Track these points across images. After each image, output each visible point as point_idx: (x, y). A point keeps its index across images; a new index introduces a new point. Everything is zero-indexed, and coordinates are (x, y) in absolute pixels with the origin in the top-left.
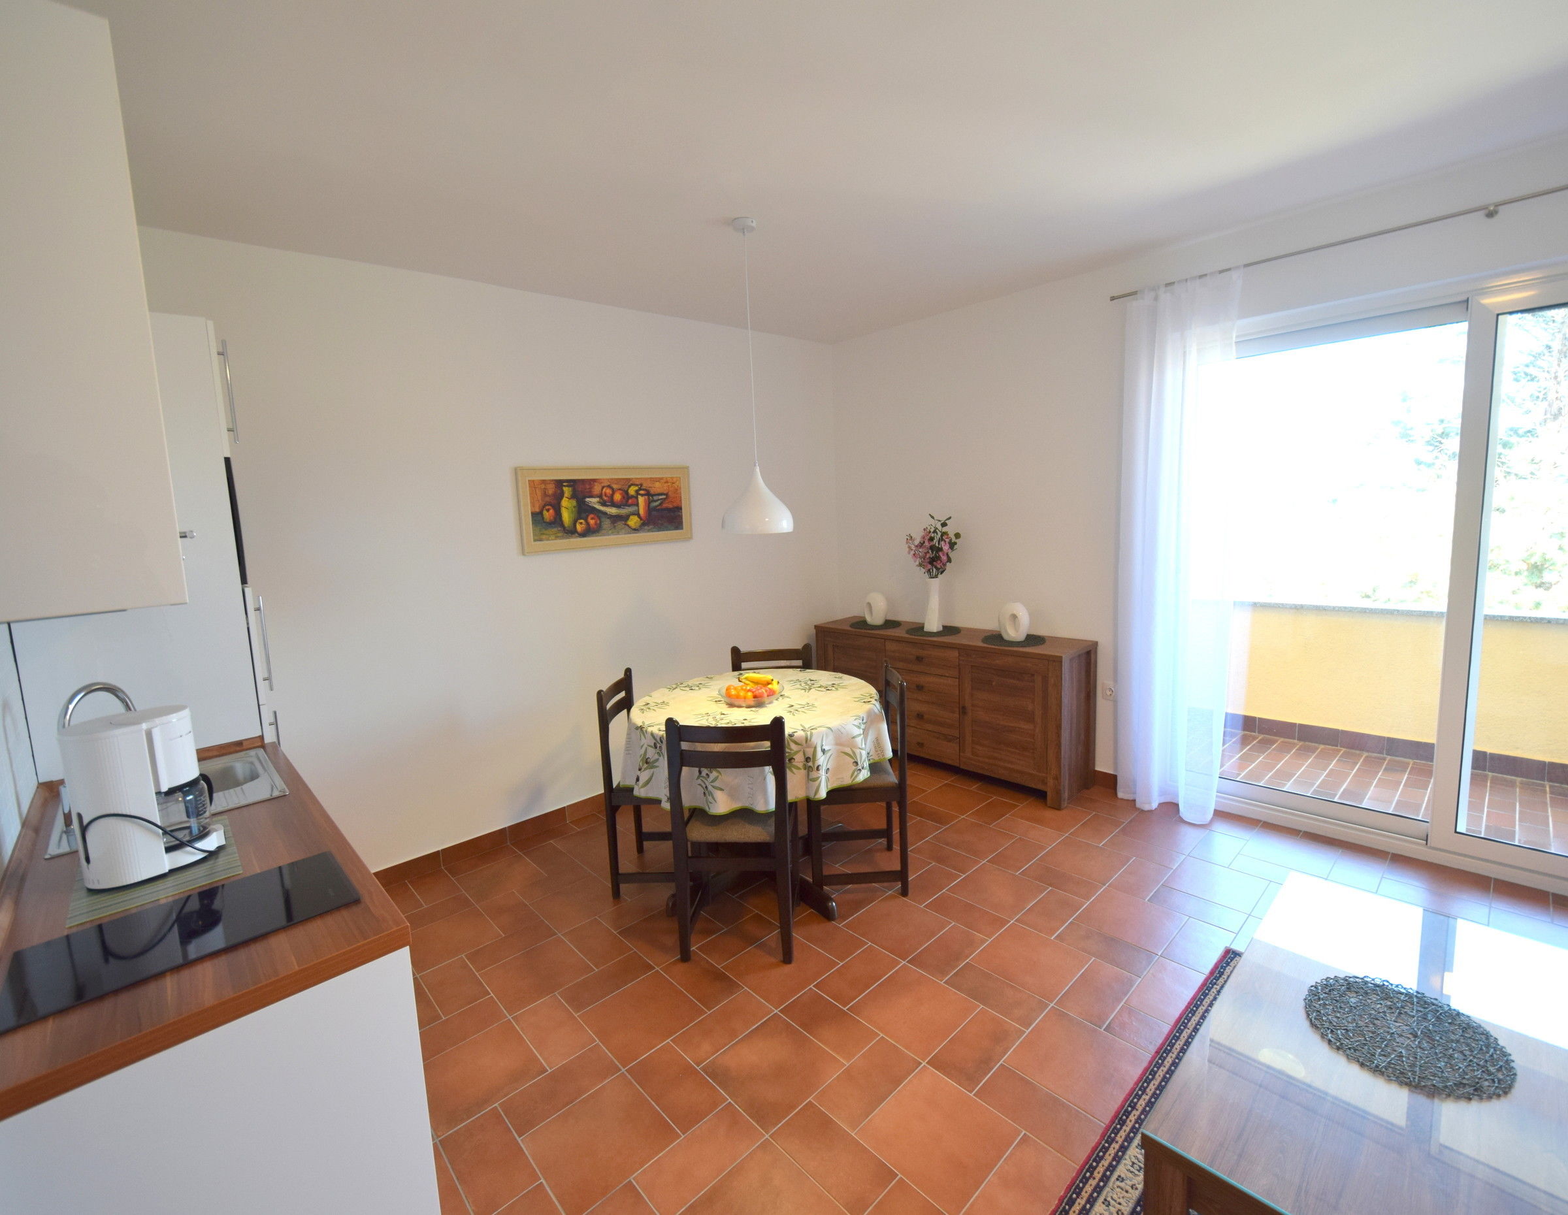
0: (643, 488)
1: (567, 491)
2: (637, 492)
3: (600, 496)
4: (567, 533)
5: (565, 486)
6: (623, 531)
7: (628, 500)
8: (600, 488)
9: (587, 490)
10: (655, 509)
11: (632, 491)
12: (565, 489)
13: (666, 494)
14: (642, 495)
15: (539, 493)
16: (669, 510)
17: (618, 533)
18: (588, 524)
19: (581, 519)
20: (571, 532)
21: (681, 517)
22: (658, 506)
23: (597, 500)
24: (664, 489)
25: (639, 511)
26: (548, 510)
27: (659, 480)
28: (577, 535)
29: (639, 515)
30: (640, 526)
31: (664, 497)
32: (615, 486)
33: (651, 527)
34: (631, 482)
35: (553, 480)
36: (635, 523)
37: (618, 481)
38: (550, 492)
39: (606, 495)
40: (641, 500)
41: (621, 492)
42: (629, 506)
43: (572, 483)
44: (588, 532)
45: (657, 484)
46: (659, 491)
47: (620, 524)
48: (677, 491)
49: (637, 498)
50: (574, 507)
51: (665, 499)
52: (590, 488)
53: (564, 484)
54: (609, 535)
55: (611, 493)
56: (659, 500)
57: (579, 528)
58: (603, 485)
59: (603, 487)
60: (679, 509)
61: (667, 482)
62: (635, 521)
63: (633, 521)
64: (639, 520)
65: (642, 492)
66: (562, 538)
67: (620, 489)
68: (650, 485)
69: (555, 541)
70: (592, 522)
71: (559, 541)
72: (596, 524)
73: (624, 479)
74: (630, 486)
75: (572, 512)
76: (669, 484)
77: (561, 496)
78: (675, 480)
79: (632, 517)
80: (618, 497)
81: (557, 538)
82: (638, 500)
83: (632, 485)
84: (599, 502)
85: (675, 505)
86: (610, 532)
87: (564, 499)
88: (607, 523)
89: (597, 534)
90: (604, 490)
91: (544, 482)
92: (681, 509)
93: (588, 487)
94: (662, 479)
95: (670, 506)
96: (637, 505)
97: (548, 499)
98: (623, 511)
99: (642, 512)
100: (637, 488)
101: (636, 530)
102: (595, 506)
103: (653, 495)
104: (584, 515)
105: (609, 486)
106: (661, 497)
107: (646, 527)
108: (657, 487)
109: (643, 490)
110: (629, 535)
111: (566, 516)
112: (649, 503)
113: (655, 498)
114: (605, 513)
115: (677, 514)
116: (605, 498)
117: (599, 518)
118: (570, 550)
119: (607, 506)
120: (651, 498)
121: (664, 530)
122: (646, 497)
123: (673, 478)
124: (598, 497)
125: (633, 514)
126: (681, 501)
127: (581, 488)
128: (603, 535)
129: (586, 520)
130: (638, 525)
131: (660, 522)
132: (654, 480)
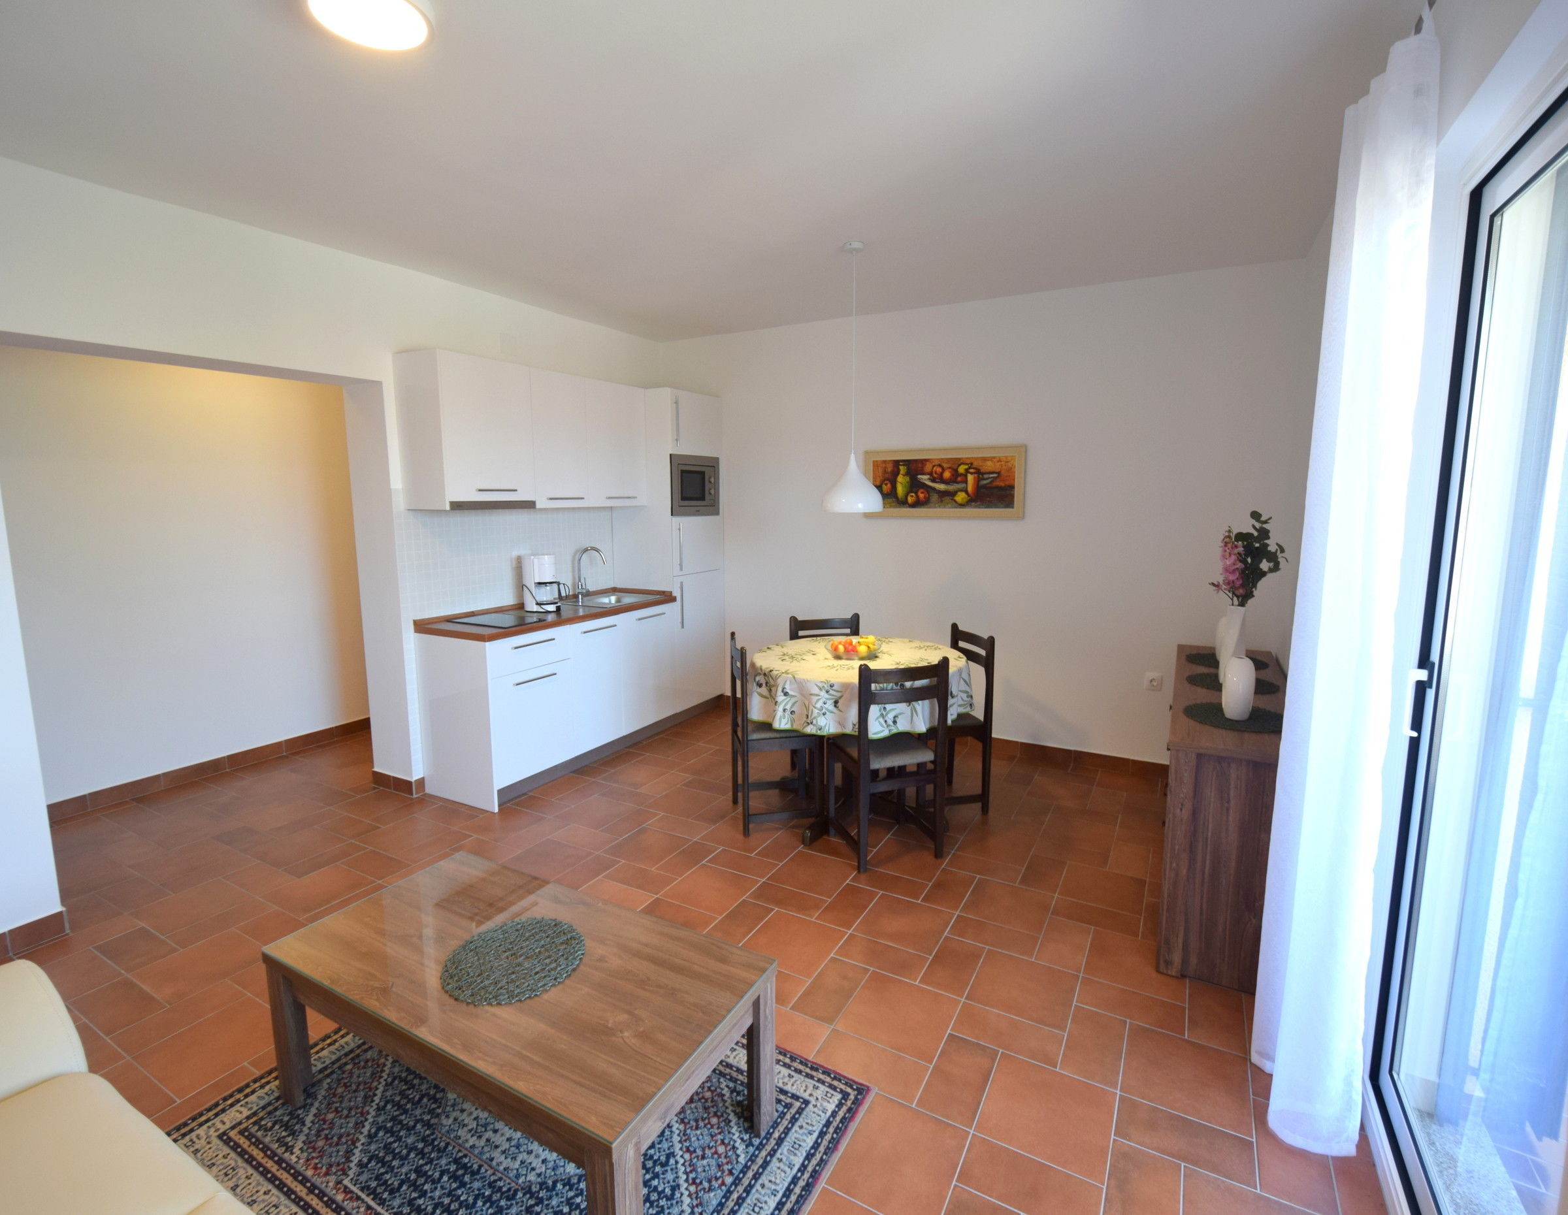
0: (974, 466)
1: (903, 469)
2: (967, 470)
3: (931, 474)
4: (900, 504)
5: (901, 465)
6: (949, 505)
7: (956, 477)
8: (931, 467)
9: (920, 469)
10: (984, 487)
11: (962, 469)
12: (901, 468)
13: (999, 473)
14: (971, 473)
15: (881, 470)
16: (1000, 488)
17: (945, 507)
18: (917, 497)
19: (912, 492)
20: (903, 503)
21: (1013, 496)
22: (988, 484)
23: (928, 477)
24: (996, 467)
25: (967, 488)
26: (886, 484)
27: (991, 459)
28: (907, 505)
29: (966, 492)
30: (967, 502)
31: (995, 475)
32: (945, 466)
33: (978, 503)
34: (961, 461)
35: (891, 461)
36: (962, 499)
37: (949, 460)
38: (889, 470)
39: (936, 473)
40: (970, 478)
41: (950, 470)
42: (957, 483)
43: (907, 463)
44: (918, 504)
45: (989, 463)
46: (990, 469)
47: (947, 499)
48: (1011, 470)
49: (966, 476)
50: (908, 483)
51: (997, 477)
52: (922, 467)
53: (901, 463)
54: (935, 507)
55: (941, 471)
56: (989, 478)
57: (910, 500)
58: (934, 464)
59: (934, 466)
60: (1012, 487)
61: (1000, 461)
62: (962, 497)
63: (961, 497)
64: (966, 496)
65: (972, 470)
66: (895, 507)
67: (950, 468)
68: (981, 464)
69: (889, 509)
70: (921, 496)
71: (892, 509)
72: (925, 497)
73: (954, 459)
74: (959, 465)
75: (905, 486)
76: (1003, 463)
77: (896, 473)
78: (1009, 458)
79: (959, 493)
80: (947, 475)
81: (891, 507)
82: (967, 478)
83: (962, 464)
84: (929, 479)
85: (1007, 483)
86: (937, 505)
87: (900, 475)
88: (935, 497)
89: (925, 507)
90: (935, 468)
91: (885, 462)
92: (1014, 488)
93: (920, 465)
94: (994, 458)
95: (1002, 484)
96: (966, 482)
97: (887, 476)
98: (951, 488)
99: (970, 489)
100: (967, 467)
101: (962, 505)
102: (925, 482)
103: (983, 474)
104: (915, 489)
105: (940, 465)
106: (992, 476)
107: (973, 504)
108: (989, 466)
109: (973, 468)
110: (953, 510)
111: (900, 490)
112: (978, 480)
113: (986, 476)
114: (934, 489)
115: (1008, 492)
116: (935, 475)
117: (928, 493)
118: (901, 517)
119: (936, 482)
120: (981, 476)
121: (992, 508)
122: (976, 475)
123: (1006, 457)
124: (928, 474)
125: (961, 490)
126: (1014, 480)
127: (914, 467)
128: (930, 507)
129: (916, 493)
130: (965, 500)
131: (988, 499)
132: (985, 459)
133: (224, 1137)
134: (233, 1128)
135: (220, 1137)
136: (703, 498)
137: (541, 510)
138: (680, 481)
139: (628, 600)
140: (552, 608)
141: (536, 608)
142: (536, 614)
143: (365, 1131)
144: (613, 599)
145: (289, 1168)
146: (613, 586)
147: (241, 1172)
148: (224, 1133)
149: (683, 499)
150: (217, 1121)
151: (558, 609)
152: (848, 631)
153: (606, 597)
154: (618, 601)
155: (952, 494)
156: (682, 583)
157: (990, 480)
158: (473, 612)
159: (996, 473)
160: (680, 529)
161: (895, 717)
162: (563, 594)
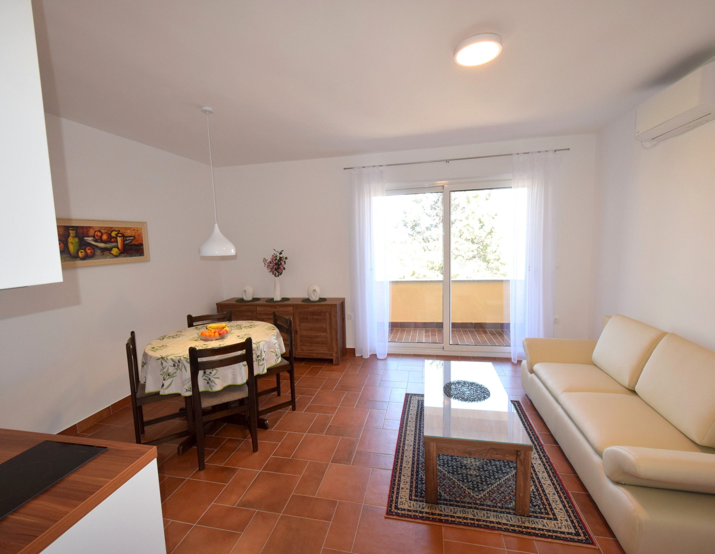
0: (120, 232)
1: (72, 233)
2: (116, 235)
3: (94, 236)
4: (72, 258)
5: (71, 230)
6: (109, 257)
7: (112, 240)
8: (94, 232)
9: (86, 233)
10: (127, 244)
11: (114, 234)
12: (71, 232)
13: (134, 237)
14: (120, 237)
16: (136, 245)
17: (106, 258)
18: (86, 252)
19: (81, 250)
20: (76, 257)
21: (143, 249)
22: (129, 243)
23: (91, 238)
24: (133, 233)
25: (118, 245)
27: (129, 229)
28: (79, 259)
29: (118, 248)
30: (119, 254)
31: (132, 238)
32: (103, 231)
33: (126, 254)
34: (113, 229)
35: (62, 226)
36: (116, 252)
37: (104, 228)
38: (61, 233)
39: (97, 236)
40: (119, 239)
41: (107, 234)
42: (112, 242)
43: (76, 228)
44: (86, 257)
45: (128, 231)
46: (129, 235)
47: (107, 253)
48: (140, 235)
49: (116, 238)
50: (77, 242)
51: (133, 239)
52: (88, 231)
53: (70, 229)
54: (100, 259)
55: (100, 234)
57: (80, 255)
58: (95, 230)
59: (95, 231)
60: (142, 245)
61: (134, 230)
63: (115, 251)
64: (118, 250)
65: (119, 235)
66: (69, 260)
67: (106, 233)
68: (124, 231)
69: (65, 262)
70: (89, 251)
71: (67, 263)
72: (91, 252)
73: (108, 227)
74: (112, 232)
75: (75, 245)
77: (68, 236)
78: (139, 229)
79: (114, 249)
80: (105, 237)
81: (66, 260)
82: (117, 240)
83: (113, 231)
84: (93, 240)
85: (139, 242)
86: (101, 257)
87: (70, 237)
88: (98, 252)
89: (92, 259)
90: (96, 233)
92: (143, 245)
93: (85, 230)
94: (131, 228)
95: (137, 243)
96: (117, 242)
98: (108, 245)
99: (120, 246)
100: (116, 233)
101: (116, 256)
102: (91, 242)
103: (126, 237)
104: (83, 247)
105: (99, 231)
106: (131, 238)
107: (122, 255)
108: (128, 233)
110: (112, 259)
111: (73, 248)
112: (124, 241)
113: (128, 238)
114: (97, 247)
115: (140, 247)
116: (97, 238)
117: (93, 249)
119: (98, 242)
120: (125, 238)
121: (133, 257)
122: (122, 238)
123: (137, 228)
124: (92, 237)
125: (115, 247)
126: (142, 240)
127: (81, 232)
128: (96, 259)
129: (85, 250)
130: (118, 253)
131: (130, 252)
132: (126, 229)
155: (110, 250)
157: (130, 240)
159: (133, 237)
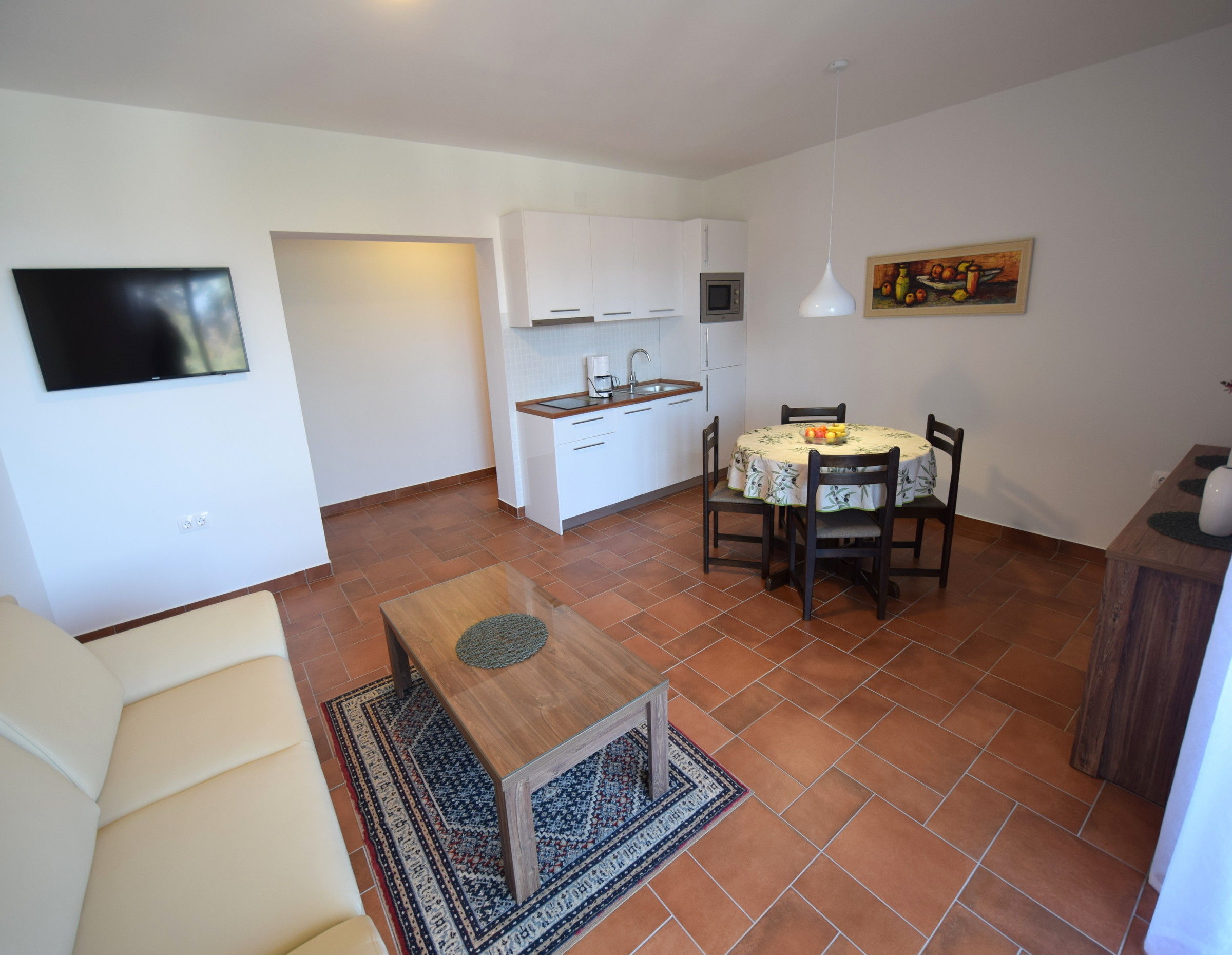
0: (973, 264)
1: (903, 271)
2: (967, 269)
3: (930, 274)
4: (898, 304)
5: (901, 268)
6: (947, 303)
7: (957, 277)
8: (931, 267)
9: (919, 270)
10: (984, 283)
11: (962, 268)
12: (901, 270)
13: (1002, 269)
14: (972, 271)
15: (881, 274)
16: (1001, 284)
17: (942, 305)
18: (915, 296)
19: (910, 293)
20: (901, 303)
21: (1015, 291)
22: (989, 280)
23: (927, 277)
24: (999, 263)
25: (966, 285)
26: (886, 287)
27: (994, 255)
28: (905, 305)
29: (965, 289)
30: (965, 299)
31: (998, 271)
32: (945, 265)
33: (976, 300)
34: (962, 260)
35: (892, 264)
36: (961, 296)
37: (949, 260)
38: (890, 273)
39: (935, 273)
40: (970, 275)
41: (950, 269)
42: (957, 281)
43: (908, 265)
44: (915, 303)
45: (992, 260)
46: (992, 266)
47: (945, 297)
48: (1015, 266)
49: (966, 274)
50: (907, 284)
51: (999, 273)
52: (922, 268)
53: (901, 266)
54: (933, 306)
55: (940, 270)
56: (991, 274)
57: (908, 300)
58: (934, 264)
59: (934, 266)
60: (1015, 282)
61: (1004, 256)
62: (961, 294)
63: (959, 295)
64: (965, 293)
65: (973, 268)
66: (893, 307)
67: (950, 267)
68: (982, 261)
69: (887, 309)
70: (919, 295)
71: (891, 309)
72: (922, 297)
73: (955, 258)
74: (960, 264)
75: (905, 287)
76: (1006, 258)
77: (896, 276)
78: (1014, 253)
79: (958, 291)
80: (947, 273)
81: (889, 307)
82: (967, 276)
83: (963, 262)
84: (928, 279)
85: (1010, 278)
86: (934, 304)
87: (900, 277)
88: (932, 296)
89: (922, 305)
90: (934, 268)
91: (886, 266)
92: (1017, 282)
93: (920, 267)
94: (998, 254)
95: (1005, 280)
96: (966, 280)
97: (887, 278)
98: (950, 286)
99: (969, 286)
100: (967, 265)
101: (960, 303)
102: (924, 282)
103: (984, 270)
104: (913, 290)
105: (940, 265)
106: (994, 272)
107: (971, 300)
108: (992, 262)
109: (975, 266)
110: (952, 307)
111: (899, 291)
112: (978, 278)
113: (987, 273)
114: (932, 288)
115: (1010, 287)
116: (934, 275)
117: (926, 292)
118: (898, 316)
119: (936, 282)
120: (982, 273)
121: (991, 304)
122: (977, 272)
123: (1011, 252)
124: (927, 275)
125: (960, 288)
126: (1018, 274)
127: (913, 269)
128: (927, 306)
129: (915, 294)
130: (963, 298)
131: (988, 295)
132: (987, 256)
133: (363, 706)
134: (368, 702)
135: (361, 705)
136: (728, 307)
137: (600, 323)
138: (708, 295)
139: (668, 388)
140: (606, 395)
141: (595, 395)
142: (595, 399)
143: (428, 722)
144: (657, 388)
145: (386, 733)
146: (660, 378)
147: (364, 728)
148: (364, 704)
149: (710, 309)
150: (363, 696)
151: (611, 396)
152: (835, 418)
153: (653, 386)
154: (661, 389)
155: (951, 292)
156: (707, 376)
157: (991, 276)
158: (555, 397)
159: (999, 269)
160: (707, 333)
161: (846, 495)
162: (615, 385)
